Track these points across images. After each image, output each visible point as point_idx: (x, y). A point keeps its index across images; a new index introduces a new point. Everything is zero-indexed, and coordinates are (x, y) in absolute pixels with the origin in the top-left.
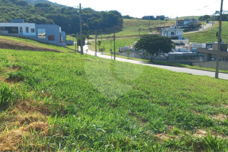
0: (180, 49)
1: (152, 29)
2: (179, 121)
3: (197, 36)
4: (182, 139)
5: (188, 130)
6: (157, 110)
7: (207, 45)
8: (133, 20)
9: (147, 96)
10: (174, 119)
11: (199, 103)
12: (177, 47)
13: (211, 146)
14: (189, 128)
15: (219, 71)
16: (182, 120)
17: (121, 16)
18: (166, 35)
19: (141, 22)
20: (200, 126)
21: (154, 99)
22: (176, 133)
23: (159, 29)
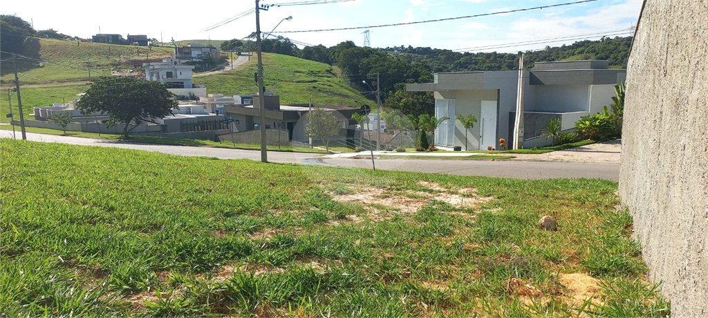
0: (189, 108)
1: (120, 64)
2: (183, 258)
3: (222, 81)
4: (188, 294)
5: (201, 272)
6: (133, 243)
7: (243, 98)
8: (70, 43)
9: (107, 216)
10: (173, 256)
11: (227, 215)
12: (183, 105)
13: (245, 294)
14: (205, 267)
15: (268, 148)
16: (190, 253)
17: (32, 32)
18: (155, 79)
19: (90, 48)
20: (227, 258)
21: (126, 221)
22: (175, 284)
23: (136, 64)
